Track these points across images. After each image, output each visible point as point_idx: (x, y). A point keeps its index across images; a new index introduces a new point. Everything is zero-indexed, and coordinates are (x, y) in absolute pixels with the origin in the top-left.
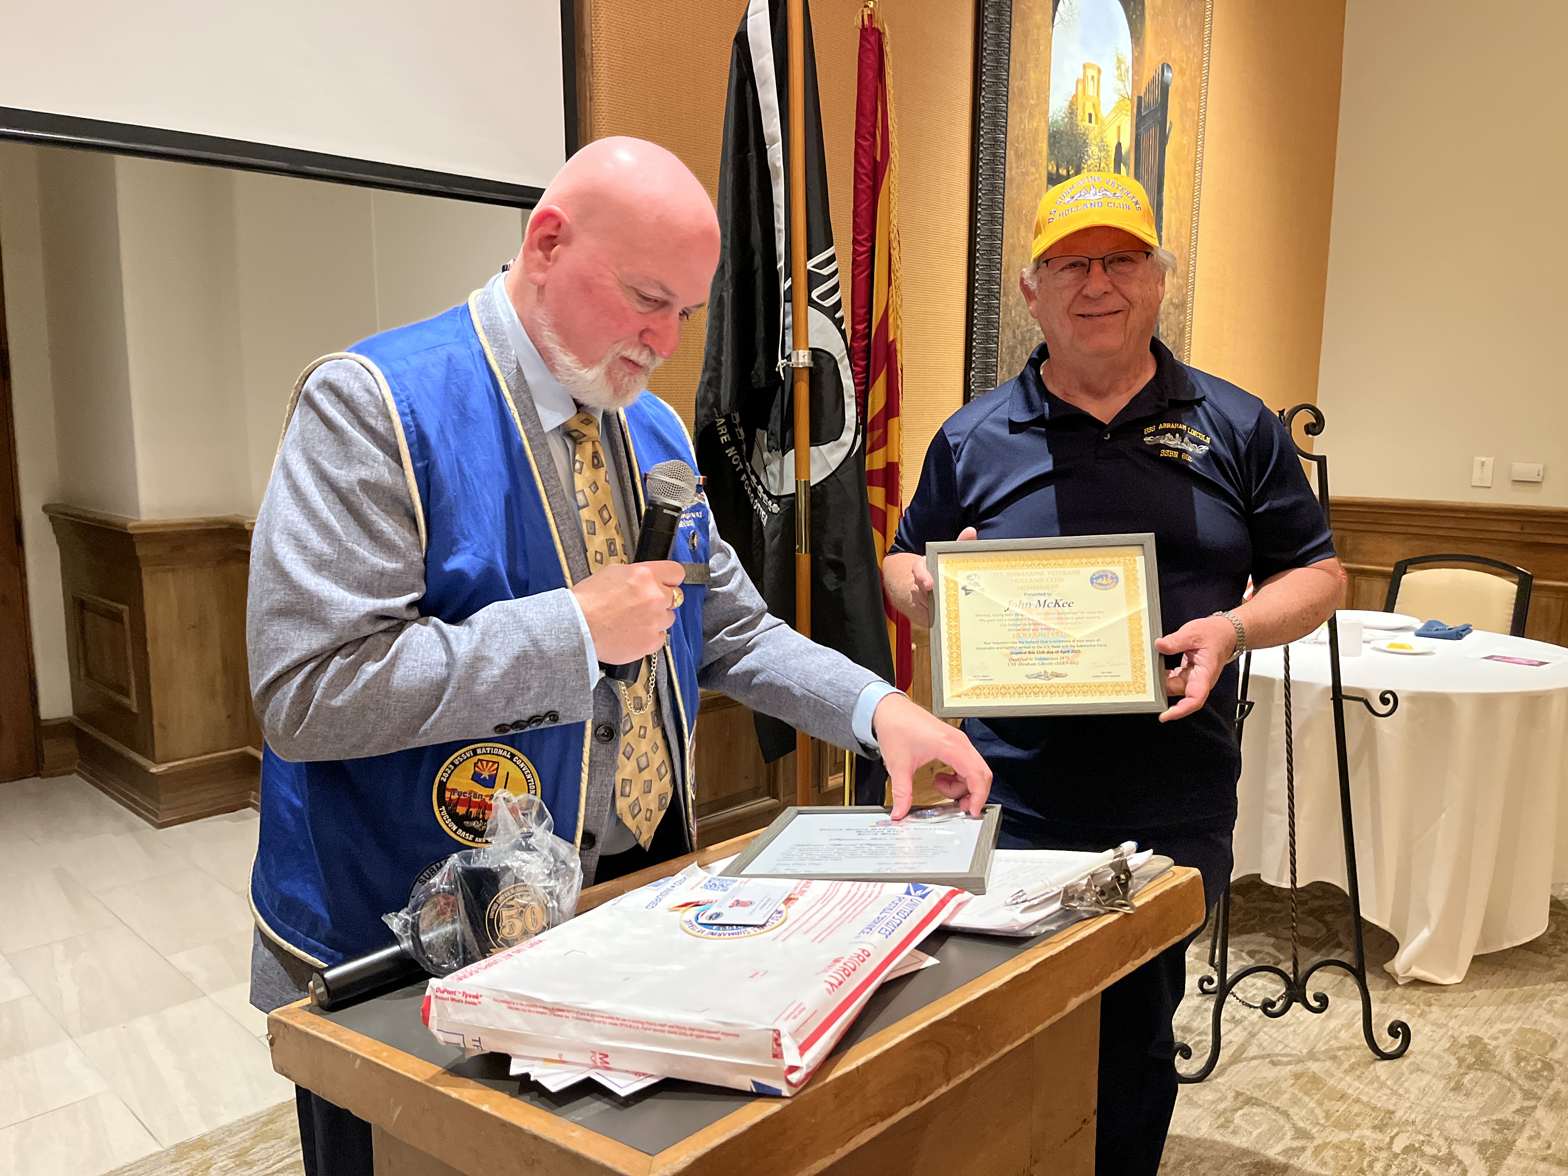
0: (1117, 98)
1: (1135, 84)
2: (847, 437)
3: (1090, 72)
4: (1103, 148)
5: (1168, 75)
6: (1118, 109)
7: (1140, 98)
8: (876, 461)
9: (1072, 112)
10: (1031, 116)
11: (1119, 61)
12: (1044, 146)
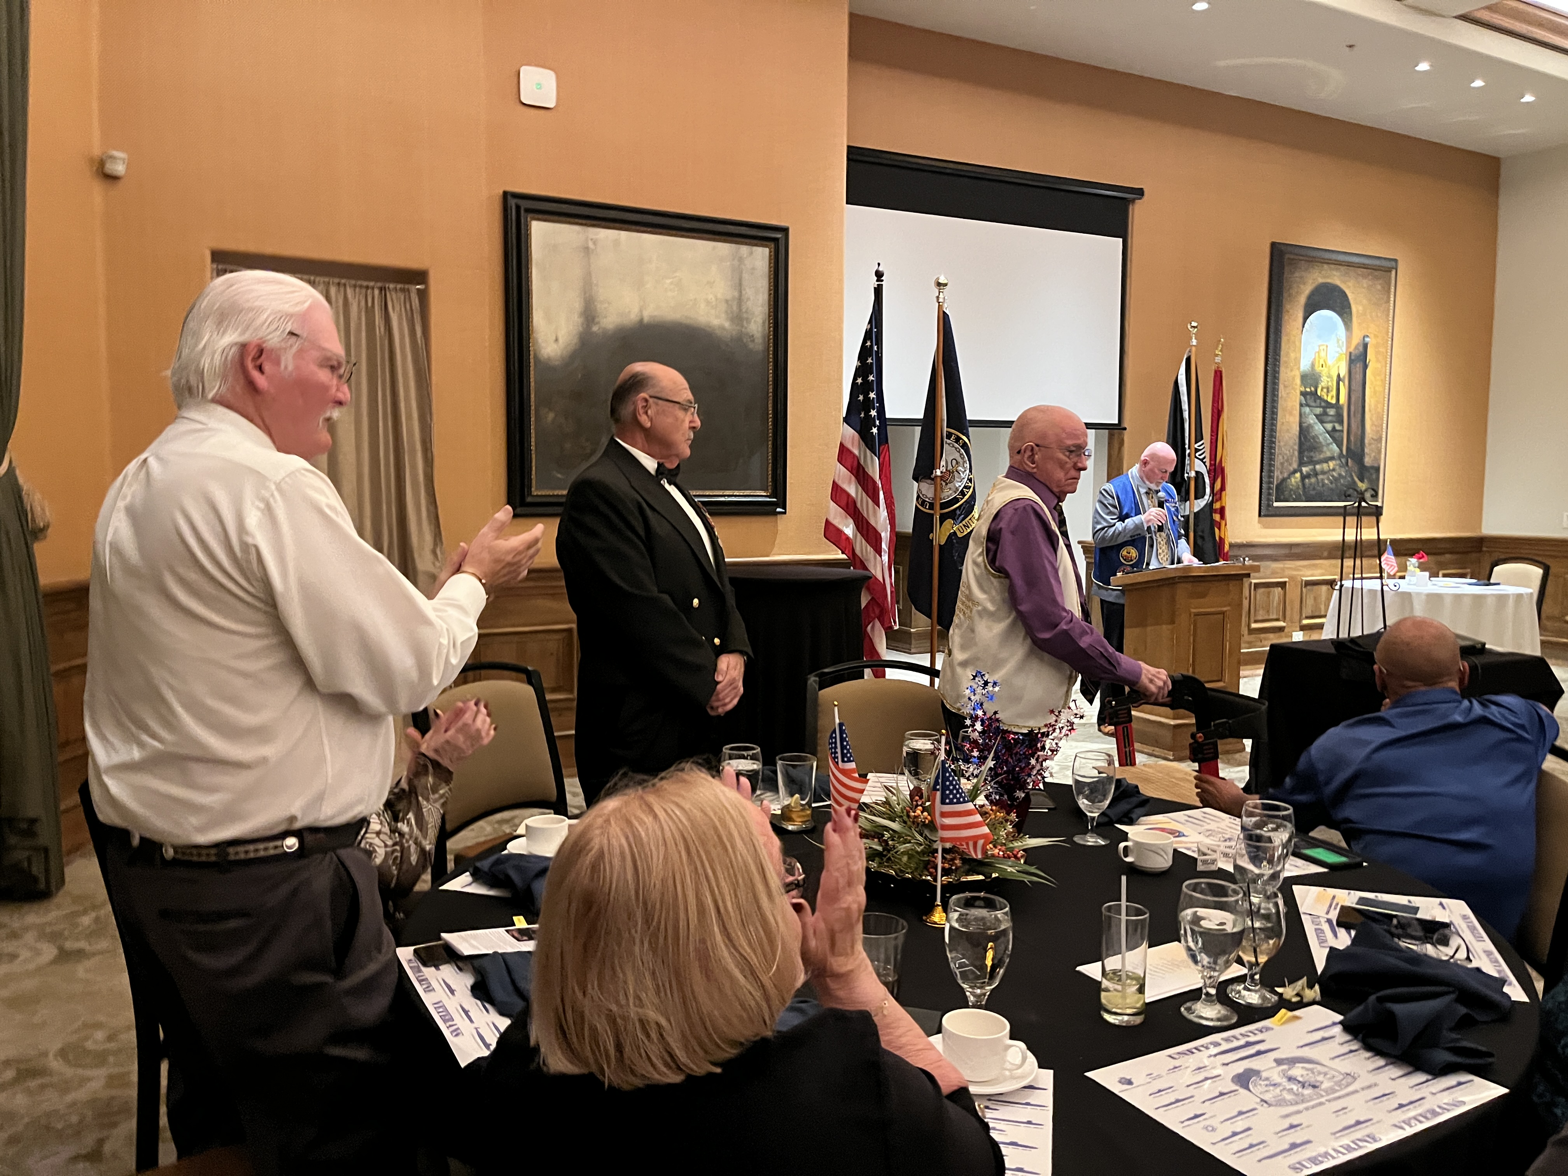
0: (1337, 355)
1: (1348, 347)
2: (1207, 497)
3: (1322, 348)
4: (1329, 376)
5: (1367, 339)
6: (1339, 359)
7: (1350, 353)
8: (1217, 506)
9: (1313, 365)
10: (1292, 370)
11: (1338, 341)
12: (1298, 381)
